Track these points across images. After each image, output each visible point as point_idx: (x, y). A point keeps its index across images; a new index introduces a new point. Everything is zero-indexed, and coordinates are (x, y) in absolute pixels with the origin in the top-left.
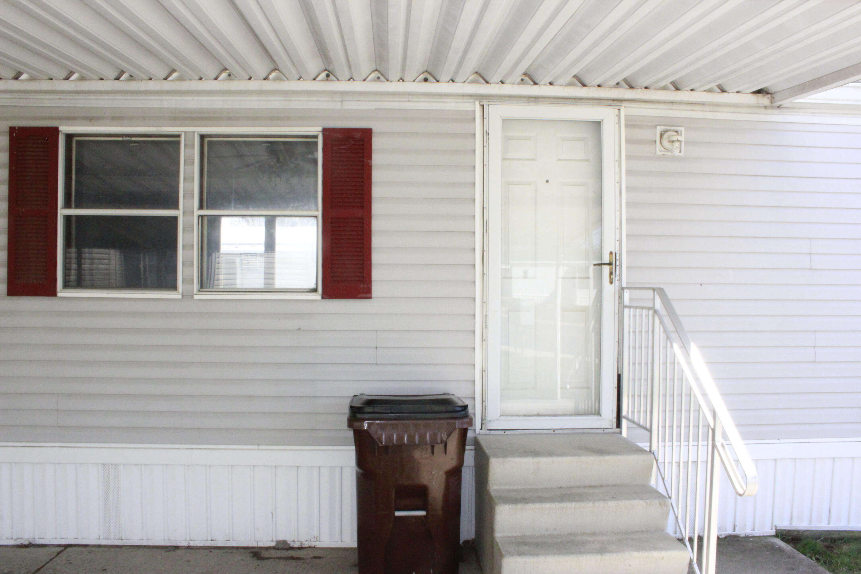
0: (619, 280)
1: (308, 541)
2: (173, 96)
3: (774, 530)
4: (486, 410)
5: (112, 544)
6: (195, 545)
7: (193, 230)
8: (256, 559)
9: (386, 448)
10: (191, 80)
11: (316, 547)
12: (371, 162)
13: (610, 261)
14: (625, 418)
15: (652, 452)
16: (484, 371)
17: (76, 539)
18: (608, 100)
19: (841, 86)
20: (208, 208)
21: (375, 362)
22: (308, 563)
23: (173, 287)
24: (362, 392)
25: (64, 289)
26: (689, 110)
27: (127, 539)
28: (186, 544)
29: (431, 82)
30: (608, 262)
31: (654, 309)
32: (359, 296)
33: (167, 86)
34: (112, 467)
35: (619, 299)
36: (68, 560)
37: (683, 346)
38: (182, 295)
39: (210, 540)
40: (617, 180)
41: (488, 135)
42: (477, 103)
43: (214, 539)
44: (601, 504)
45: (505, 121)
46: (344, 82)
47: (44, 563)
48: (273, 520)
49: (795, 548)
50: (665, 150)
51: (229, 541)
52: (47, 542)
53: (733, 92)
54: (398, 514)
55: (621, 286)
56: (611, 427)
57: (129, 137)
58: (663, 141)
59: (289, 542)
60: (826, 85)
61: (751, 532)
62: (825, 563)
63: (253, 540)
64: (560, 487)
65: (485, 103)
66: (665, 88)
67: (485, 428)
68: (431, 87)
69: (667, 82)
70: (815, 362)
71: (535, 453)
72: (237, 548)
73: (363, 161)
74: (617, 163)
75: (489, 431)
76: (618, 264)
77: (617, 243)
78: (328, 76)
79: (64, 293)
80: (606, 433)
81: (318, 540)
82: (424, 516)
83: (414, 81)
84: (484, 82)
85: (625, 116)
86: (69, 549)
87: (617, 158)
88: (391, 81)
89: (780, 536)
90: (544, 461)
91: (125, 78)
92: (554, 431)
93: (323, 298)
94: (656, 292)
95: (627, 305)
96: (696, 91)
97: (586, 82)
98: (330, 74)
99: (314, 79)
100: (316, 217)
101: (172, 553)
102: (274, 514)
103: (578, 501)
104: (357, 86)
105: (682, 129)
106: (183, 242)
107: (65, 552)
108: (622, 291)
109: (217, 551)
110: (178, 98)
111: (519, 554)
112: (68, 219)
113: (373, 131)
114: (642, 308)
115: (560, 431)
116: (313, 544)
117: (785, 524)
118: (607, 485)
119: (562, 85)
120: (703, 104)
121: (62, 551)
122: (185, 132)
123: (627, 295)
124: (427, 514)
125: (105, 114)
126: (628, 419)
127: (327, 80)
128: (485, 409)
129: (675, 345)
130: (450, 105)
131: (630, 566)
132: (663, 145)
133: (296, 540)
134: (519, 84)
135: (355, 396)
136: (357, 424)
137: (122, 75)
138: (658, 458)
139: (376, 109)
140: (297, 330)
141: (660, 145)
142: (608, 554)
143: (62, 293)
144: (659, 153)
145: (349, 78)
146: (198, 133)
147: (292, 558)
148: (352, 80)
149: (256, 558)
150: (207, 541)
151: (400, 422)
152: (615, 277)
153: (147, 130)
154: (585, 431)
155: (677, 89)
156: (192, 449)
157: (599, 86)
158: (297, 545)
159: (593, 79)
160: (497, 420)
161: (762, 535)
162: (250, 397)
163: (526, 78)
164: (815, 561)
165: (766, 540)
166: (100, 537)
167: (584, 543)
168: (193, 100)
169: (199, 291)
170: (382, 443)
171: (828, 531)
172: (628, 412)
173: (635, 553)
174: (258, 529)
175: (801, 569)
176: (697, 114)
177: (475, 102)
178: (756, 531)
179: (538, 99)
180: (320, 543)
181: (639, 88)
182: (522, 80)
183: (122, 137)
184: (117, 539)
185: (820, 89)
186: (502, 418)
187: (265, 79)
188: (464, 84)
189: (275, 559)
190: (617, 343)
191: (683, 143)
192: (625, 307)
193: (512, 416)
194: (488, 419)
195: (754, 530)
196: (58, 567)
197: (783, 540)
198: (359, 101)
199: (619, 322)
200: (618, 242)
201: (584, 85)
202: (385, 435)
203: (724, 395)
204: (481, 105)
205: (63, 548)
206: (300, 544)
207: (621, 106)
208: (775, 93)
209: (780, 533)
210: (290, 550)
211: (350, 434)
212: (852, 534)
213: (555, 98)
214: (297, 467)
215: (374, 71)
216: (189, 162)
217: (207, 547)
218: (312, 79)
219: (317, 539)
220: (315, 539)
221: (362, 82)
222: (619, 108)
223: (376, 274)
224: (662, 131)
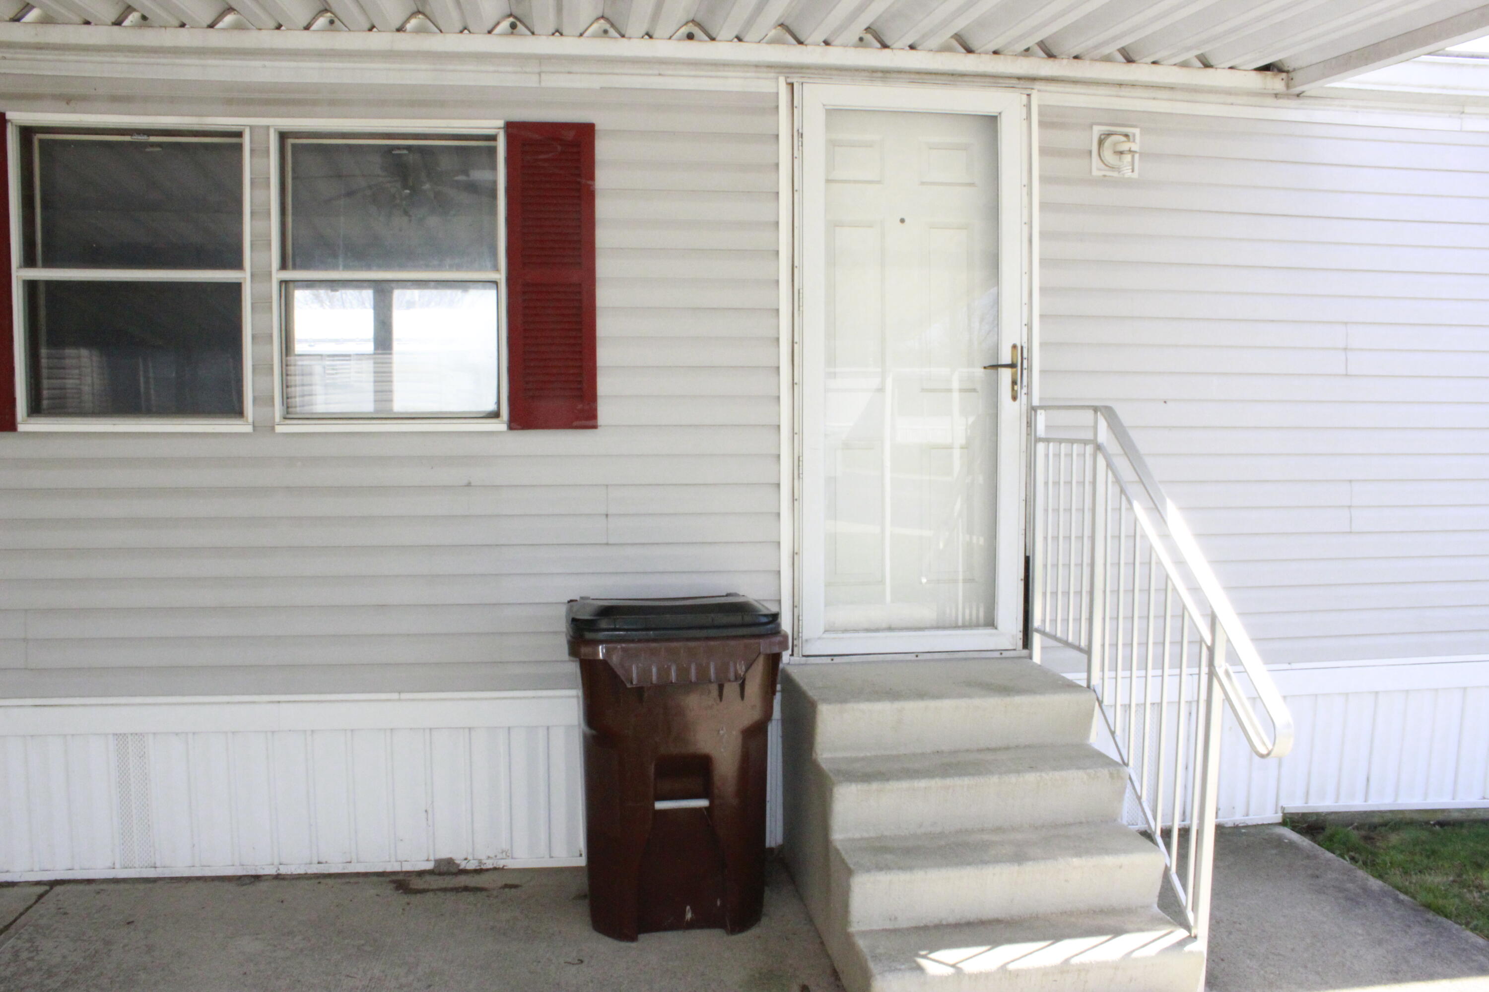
0: (1027, 394)
1: (492, 858)
2: (227, 59)
3: (1280, 815)
4: (801, 622)
5: (137, 876)
6: (289, 873)
7: (271, 308)
8: (401, 893)
9: (639, 691)
10: (260, 29)
11: (505, 868)
12: (594, 184)
13: (1012, 361)
14: (1038, 631)
15: (1092, 688)
16: (796, 553)
17: (70, 870)
18: (1010, 77)
19: (1407, 60)
20: (295, 267)
21: (605, 541)
22: (497, 897)
23: (236, 410)
24: (583, 595)
25: (29, 418)
26: (1148, 98)
27: (164, 867)
28: (272, 871)
29: (700, 41)
30: (1009, 362)
31: (1097, 443)
32: (575, 424)
33: (215, 39)
34: (132, 739)
35: (1027, 427)
36: (60, 909)
37: (1154, 507)
38: (254, 426)
39: (317, 862)
40: (1025, 218)
41: (802, 137)
42: (782, 80)
43: (324, 861)
44: (1013, 778)
45: (833, 113)
46: (544, 37)
47: (16, 915)
48: (427, 824)
49: (1315, 842)
50: (1107, 168)
51: (350, 862)
52: (16, 878)
53: (1224, 68)
54: (660, 805)
55: (1031, 403)
56: (1014, 648)
57: (144, 134)
58: (1103, 151)
59: (457, 862)
60: (1389, 56)
61: (1243, 818)
62: (1365, 863)
63: (393, 859)
64: (938, 752)
65: (795, 80)
66: (1108, 59)
67: (798, 654)
68: (700, 50)
69: (1112, 49)
70: (1351, 532)
71: (893, 695)
72: (366, 875)
73: (579, 183)
74: (1025, 190)
75: (804, 658)
76: (1025, 365)
77: (1025, 329)
78: (513, 26)
79: (32, 425)
80: (1006, 658)
81: (510, 855)
82: (706, 808)
83: (670, 38)
84: (794, 42)
85: (1039, 106)
86: (58, 889)
87: (1025, 181)
88: (630, 38)
89: (1289, 823)
90: (912, 709)
91: (132, 22)
92: (917, 656)
93: (511, 428)
94: (1099, 413)
95: (1042, 436)
96: (1162, 65)
97: (974, 44)
98: (518, 23)
99: (490, 32)
100: (495, 283)
101: (250, 889)
102: (430, 812)
103: (973, 775)
104: (568, 46)
105: (1137, 131)
106: (252, 329)
107: (51, 894)
108: (1033, 412)
109: (330, 882)
110: (237, 63)
111: (880, 868)
112: (31, 286)
113: (597, 128)
114: (1072, 442)
115: (928, 656)
116: (501, 864)
117: (1297, 804)
118: (1017, 746)
119: (932, 50)
120: (1171, 88)
121: (46, 892)
122: (252, 128)
123: (1041, 418)
124: (711, 803)
125: (95, 90)
126: (1043, 633)
127: (512, 33)
128: (799, 620)
129: (1136, 505)
130: (735, 83)
131: (1066, 881)
132: (1103, 158)
133: (470, 857)
134: (856, 46)
135: (571, 601)
136: (585, 650)
137: (126, 17)
138: (1103, 699)
139: (601, 88)
140: (465, 486)
141: (1099, 159)
142: (1030, 863)
143: (26, 425)
144: (1095, 173)
145: (461, 28)
146: (275, 130)
147: (466, 889)
148: (466, 31)
149: (400, 891)
150: (312, 865)
151: (664, 645)
152: (1021, 388)
153: (179, 122)
154: (971, 655)
155: (1130, 60)
156: (279, 702)
157: (995, 52)
158: (472, 865)
159: (984, 41)
160: (819, 638)
161: (1260, 823)
162: (382, 607)
163: (869, 37)
164: (1349, 862)
165: (1267, 831)
166: (114, 864)
167: (985, 846)
168: (264, 66)
169: (285, 418)
170: (632, 683)
171: (1365, 812)
172: (1044, 621)
173: (1074, 860)
174: (401, 840)
175: (1330, 876)
176: (1161, 105)
177: (777, 79)
178: (1251, 817)
179: (888, 75)
180: (513, 860)
181: (1066, 58)
182: (861, 39)
183: (132, 135)
184: (146, 867)
185: (1377, 64)
186: (826, 635)
187: (398, 30)
188: (759, 44)
189: (437, 892)
190: (1024, 502)
191: (1137, 156)
192: (1038, 440)
193: (845, 631)
194: (804, 638)
195: (1247, 815)
196: (43, 922)
197: (1294, 828)
198: (570, 73)
199: (1026, 467)
200: (1026, 327)
201: (969, 51)
202: (637, 667)
203: (1229, 589)
204: (788, 84)
205: (47, 888)
206: (477, 864)
207: (1032, 89)
208: (1294, 70)
209: (1289, 818)
210: (460, 874)
211: (573, 668)
212: (1401, 816)
213: (918, 73)
214: (470, 729)
215: (598, 19)
216: (261, 182)
217: (311, 874)
218: (486, 31)
219: (508, 855)
220: (504, 854)
221: (577, 38)
222: (1029, 92)
223: (605, 385)
224: (1101, 135)
